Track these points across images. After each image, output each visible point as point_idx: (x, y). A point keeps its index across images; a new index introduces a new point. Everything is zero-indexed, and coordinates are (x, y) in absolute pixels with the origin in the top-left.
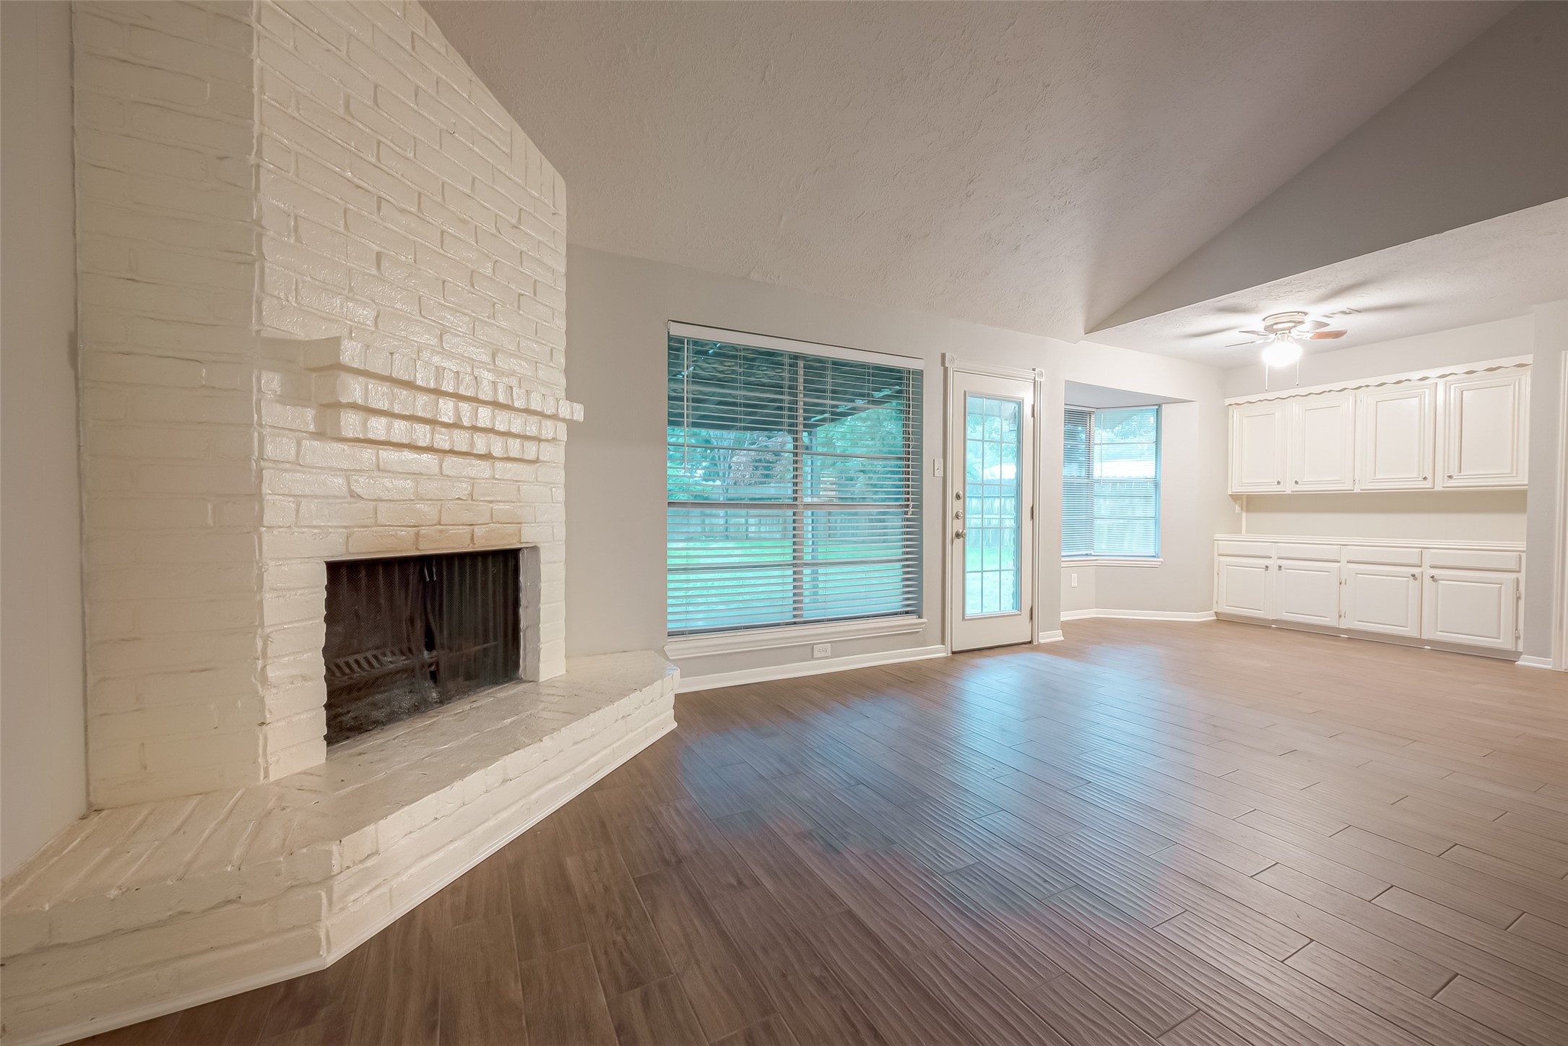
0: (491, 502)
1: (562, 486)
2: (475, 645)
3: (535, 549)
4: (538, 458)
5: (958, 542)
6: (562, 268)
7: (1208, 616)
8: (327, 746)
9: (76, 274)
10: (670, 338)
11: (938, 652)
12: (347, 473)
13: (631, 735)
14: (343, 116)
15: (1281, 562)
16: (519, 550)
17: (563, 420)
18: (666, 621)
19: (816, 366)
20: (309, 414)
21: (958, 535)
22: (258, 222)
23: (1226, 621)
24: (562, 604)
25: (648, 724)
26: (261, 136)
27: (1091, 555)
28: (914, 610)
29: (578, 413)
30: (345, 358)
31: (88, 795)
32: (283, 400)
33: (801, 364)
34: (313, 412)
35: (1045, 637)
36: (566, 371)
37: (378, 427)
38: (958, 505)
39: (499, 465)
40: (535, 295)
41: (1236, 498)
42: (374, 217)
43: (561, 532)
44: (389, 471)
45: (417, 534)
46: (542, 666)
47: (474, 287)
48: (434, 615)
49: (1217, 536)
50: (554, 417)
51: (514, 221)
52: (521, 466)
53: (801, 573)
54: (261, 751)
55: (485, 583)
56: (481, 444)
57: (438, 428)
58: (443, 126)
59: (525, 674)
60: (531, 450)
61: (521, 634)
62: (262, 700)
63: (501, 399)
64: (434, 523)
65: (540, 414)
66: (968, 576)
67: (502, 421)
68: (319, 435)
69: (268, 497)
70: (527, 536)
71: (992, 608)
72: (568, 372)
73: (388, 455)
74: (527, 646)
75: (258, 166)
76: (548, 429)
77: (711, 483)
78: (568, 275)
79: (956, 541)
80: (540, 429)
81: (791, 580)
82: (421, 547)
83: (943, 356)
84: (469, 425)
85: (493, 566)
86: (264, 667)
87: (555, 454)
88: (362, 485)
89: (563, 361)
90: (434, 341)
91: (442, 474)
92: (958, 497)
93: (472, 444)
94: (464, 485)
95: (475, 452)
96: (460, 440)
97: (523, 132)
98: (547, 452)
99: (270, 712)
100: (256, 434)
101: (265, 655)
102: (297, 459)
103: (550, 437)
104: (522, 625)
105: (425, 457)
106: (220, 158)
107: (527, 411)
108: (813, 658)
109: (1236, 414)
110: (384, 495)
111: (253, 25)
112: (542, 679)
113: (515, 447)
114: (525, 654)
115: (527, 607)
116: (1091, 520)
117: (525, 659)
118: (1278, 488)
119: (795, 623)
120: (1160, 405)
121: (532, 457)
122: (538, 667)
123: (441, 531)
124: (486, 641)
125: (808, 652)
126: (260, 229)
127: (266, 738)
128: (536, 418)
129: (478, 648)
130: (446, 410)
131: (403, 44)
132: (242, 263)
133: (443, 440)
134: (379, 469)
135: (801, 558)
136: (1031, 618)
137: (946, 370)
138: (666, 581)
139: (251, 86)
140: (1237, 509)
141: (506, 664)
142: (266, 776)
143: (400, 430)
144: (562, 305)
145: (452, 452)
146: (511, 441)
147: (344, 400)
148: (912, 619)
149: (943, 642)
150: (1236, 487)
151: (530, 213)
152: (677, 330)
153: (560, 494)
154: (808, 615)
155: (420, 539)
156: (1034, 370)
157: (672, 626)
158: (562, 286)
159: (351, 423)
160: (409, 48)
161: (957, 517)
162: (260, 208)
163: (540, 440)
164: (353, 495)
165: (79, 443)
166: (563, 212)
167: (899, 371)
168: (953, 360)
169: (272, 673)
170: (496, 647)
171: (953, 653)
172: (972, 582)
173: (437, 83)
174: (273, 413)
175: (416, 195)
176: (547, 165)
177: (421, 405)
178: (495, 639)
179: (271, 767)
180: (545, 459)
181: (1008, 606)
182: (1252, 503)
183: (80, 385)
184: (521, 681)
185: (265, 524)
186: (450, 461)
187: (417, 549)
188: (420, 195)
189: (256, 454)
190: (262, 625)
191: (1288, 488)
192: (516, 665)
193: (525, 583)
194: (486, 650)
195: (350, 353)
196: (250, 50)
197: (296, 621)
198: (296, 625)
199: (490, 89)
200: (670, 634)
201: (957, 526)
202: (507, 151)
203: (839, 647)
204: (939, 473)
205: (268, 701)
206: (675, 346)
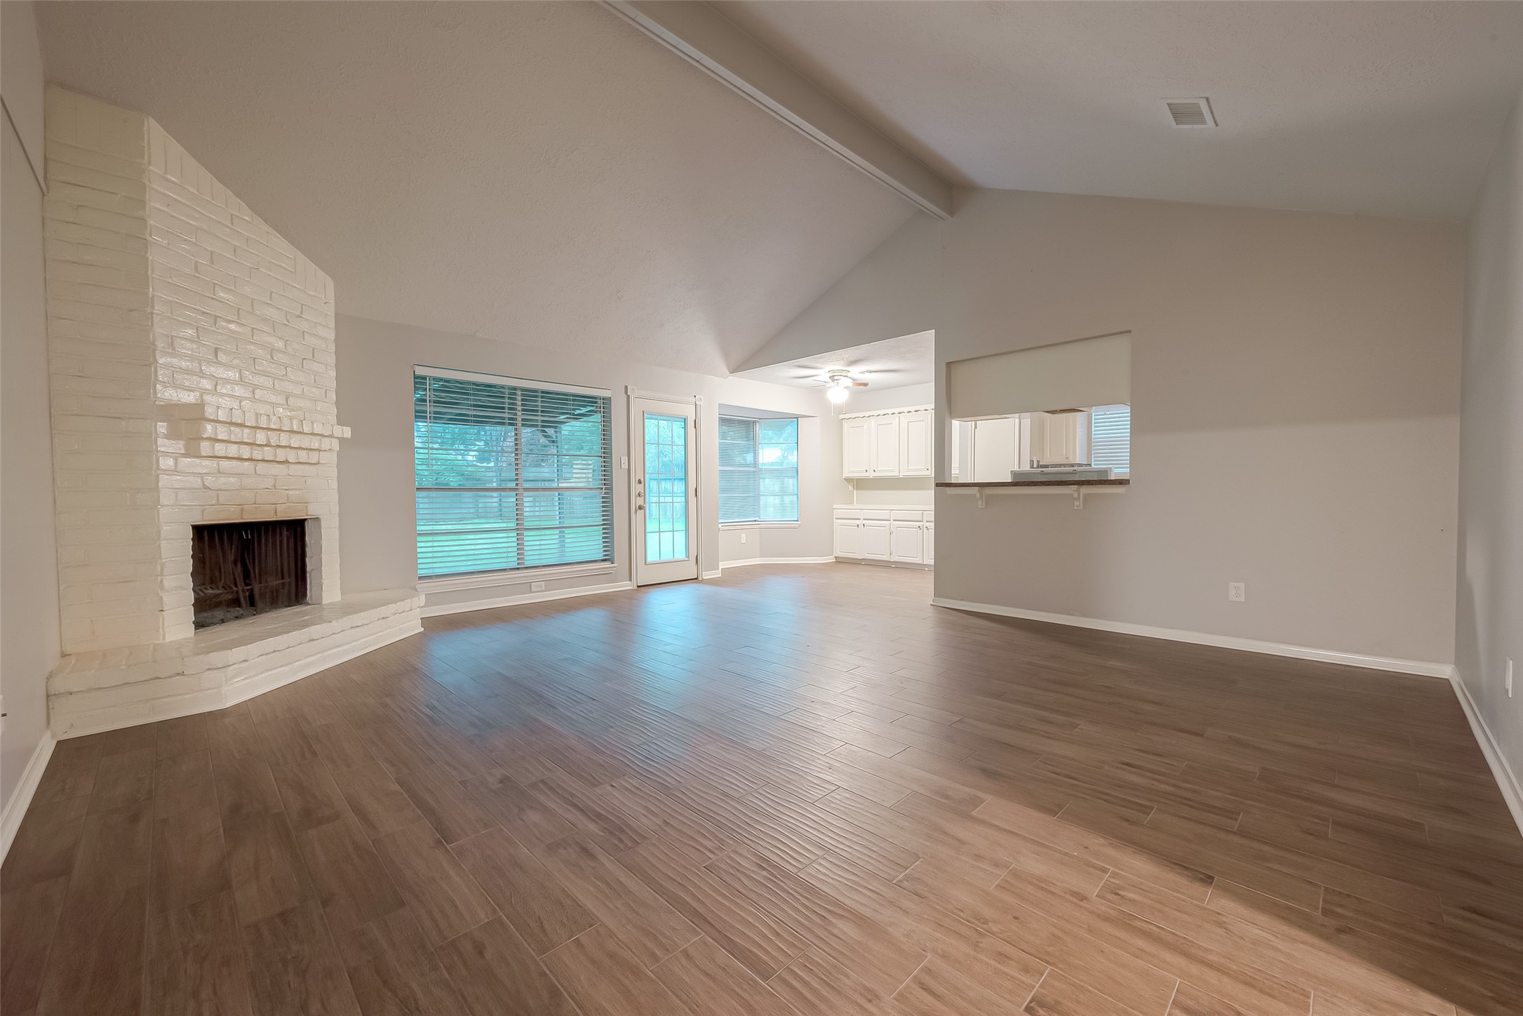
0: (287, 490)
1: (335, 479)
2: (276, 580)
3: (317, 519)
4: (319, 462)
5: (640, 512)
6: (331, 335)
7: (831, 559)
8: (195, 629)
9: (49, 375)
10: (416, 377)
11: (626, 586)
12: (202, 475)
13: (389, 630)
14: (193, 274)
15: (865, 522)
16: (306, 519)
17: (336, 438)
18: (417, 569)
19: (529, 394)
20: (181, 444)
21: (640, 508)
22: (153, 343)
23: (840, 561)
24: (338, 556)
25: (401, 626)
26: (153, 297)
27: (758, 521)
28: (608, 559)
29: (347, 432)
30: (207, 415)
31: (61, 647)
32: (167, 437)
33: (519, 393)
34: (184, 442)
35: (707, 575)
36: (337, 403)
37: (220, 449)
38: (640, 488)
39: (292, 467)
40: (313, 357)
41: (849, 480)
42: (214, 329)
43: (335, 508)
44: (225, 473)
45: (242, 510)
46: (324, 594)
47: (273, 359)
48: (249, 560)
49: (835, 506)
50: (331, 436)
51: (298, 313)
52: (307, 467)
53: (522, 534)
54: (161, 626)
55: (281, 542)
56: (281, 455)
57: (254, 447)
58: (251, 266)
59: (311, 599)
60: (314, 457)
61: (308, 575)
62: (161, 598)
63: (295, 428)
64: (252, 503)
65: (322, 435)
66: (648, 535)
67: (295, 441)
68: (187, 455)
69: (161, 490)
70: (312, 511)
71: (667, 556)
72: (337, 404)
73: (225, 464)
74: (313, 581)
75: (152, 313)
76: (326, 443)
77: (485, 465)
78: (337, 341)
79: (639, 512)
80: (320, 444)
81: (515, 539)
82: (244, 517)
83: (626, 387)
84: (275, 445)
85: (287, 531)
86: (162, 581)
87: (332, 458)
88: (209, 480)
89: (334, 397)
90: (250, 395)
91: (256, 474)
92: (640, 482)
93: (275, 455)
94: (270, 480)
95: (277, 460)
96: (268, 453)
97: (303, 256)
98: (324, 457)
99: (166, 604)
100: (154, 456)
101: (162, 574)
102: (176, 467)
103: (327, 449)
104: (308, 568)
105: (246, 463)
106: (131, 311)
107: (312, 434)
108: (531, 592)
109: (846, 425)
110: (223, 487)
111: (147, 238)
112: (324, 603)
113: (303, 456)
114: (311, 587)
115: (311, 557)
116: (757, 497)
117: (311, 590)
118: (867, 474)
119: (518, 569)
120: (797, 418)
121: (314, 460)
122: (321, 594)
123: (256, 508)
124: (283, 578)
125: (527, 587)
126: (154, 347)
127: (164, 618)
128: (318, 438)
129: (277, 582)
130: (261, 437)
131: (225, 223)
132: (143, 365)
133: (257, 454)
134: (219, 472)
135: (522, 524)
136: (697, 563)
137: (628, 396)
138: (416, 542)
139: (147, 271)
140: (851, 488)
141: (297, 595)
142: (164, 639)
143: (233, 450)
144: (332, 360)
145: (263, 460)
146: (300, 452)
147: (204, 436)
148: (607, 564)
149: (630, 580)
150: (846, 474)
151: (309, 306)
152: (420, 371)
153: (334, 484)
154: (527, 564)
155: (244, 513)
156: (695, 396)
157: (421, 572)
158: (332, 348)
159: (205, 447)
160: (230, 225)
161: (639, 495)
162: (154, 336)
163: (320, 450)
164: (205, 487)
165: (53, 462)
166: (332, 301)
167: (595, 398)
168: (633, 390)
169: (166, 583)
170: (290, 582)
171: (638, 586)
172: (652, 540)
173: (247, 240)
174: (164, 445)
175: (236, 310)
176: (321, 273)
177: (246, 435)
178: (290, 577)
179: (166, 634)
180: (323, 462)
181: (680, 554)
182: (860, 484)
183: (53, 432)
184: (308, 604)
185: (161, 503)
186: (260, 466)
187: (242, 518)
188: (239, 309)
189: (155, 466)
190: (161, 558)
191: (871, 475)
192: (305, 595)
193: (310, 542)
194: (283, 583)
195: (209, 412)
196: (146, 253)
197: (178, 557)
198: (177, 558)
199: (280, 234)
200: (420, 578)
201: (640, 501)
202: (293, 270)
203: (551, 584)
204: (625, 466)
205: (164, 599)
206: (419, 381)
